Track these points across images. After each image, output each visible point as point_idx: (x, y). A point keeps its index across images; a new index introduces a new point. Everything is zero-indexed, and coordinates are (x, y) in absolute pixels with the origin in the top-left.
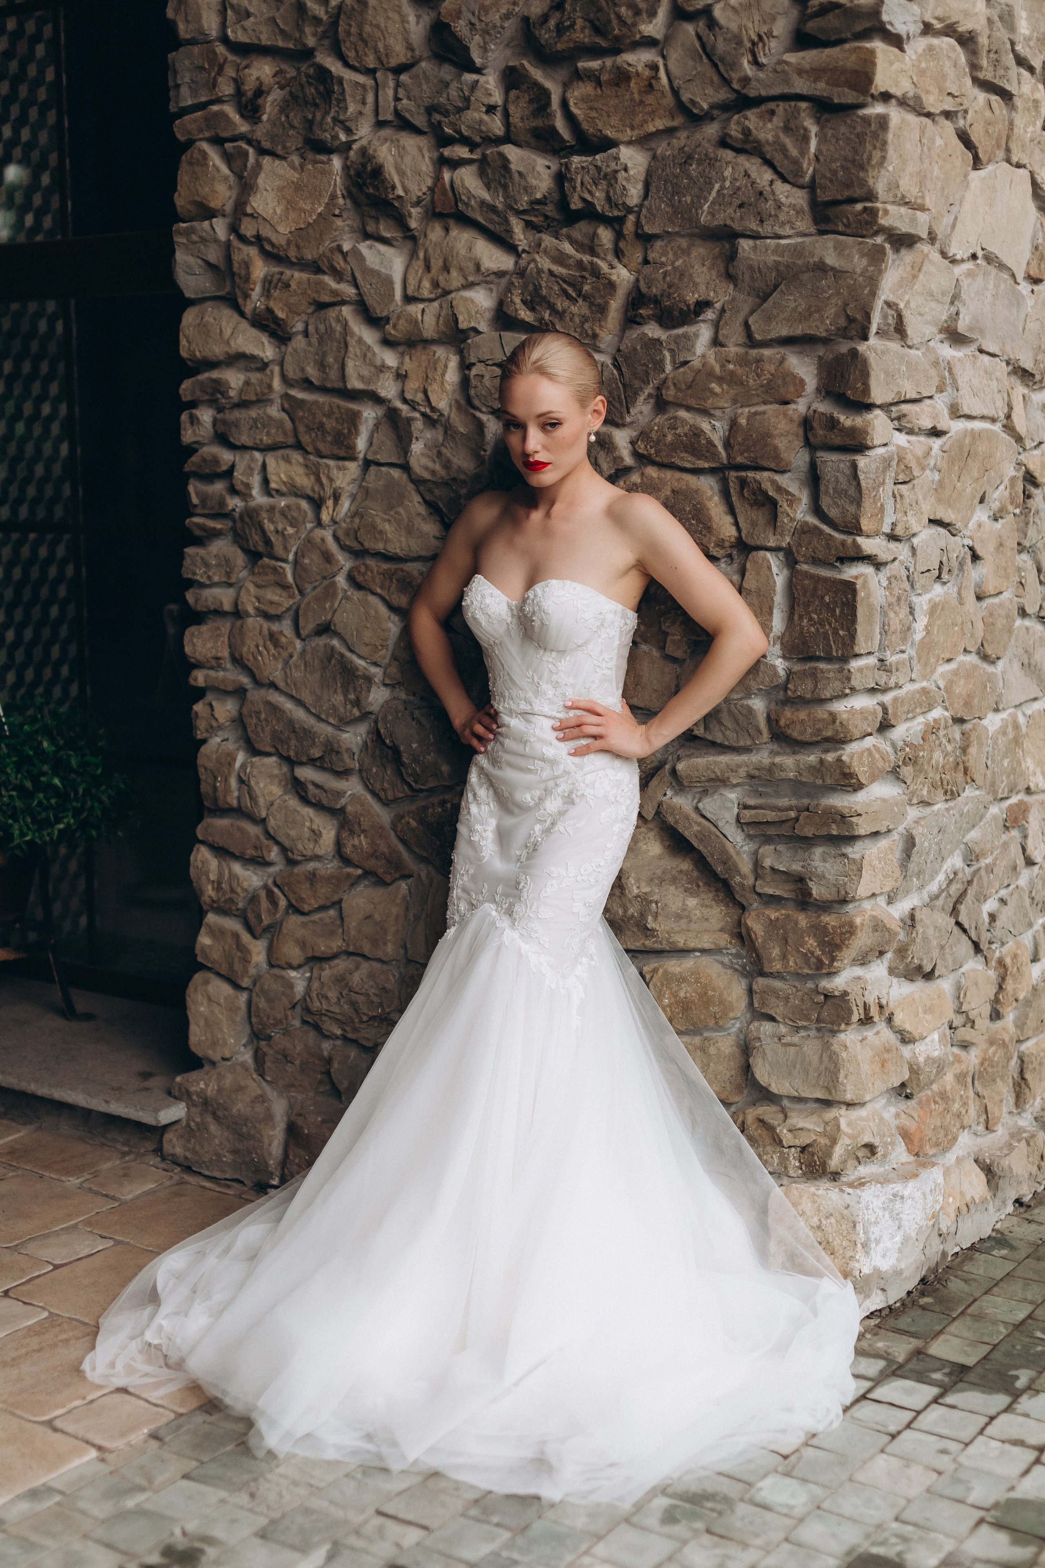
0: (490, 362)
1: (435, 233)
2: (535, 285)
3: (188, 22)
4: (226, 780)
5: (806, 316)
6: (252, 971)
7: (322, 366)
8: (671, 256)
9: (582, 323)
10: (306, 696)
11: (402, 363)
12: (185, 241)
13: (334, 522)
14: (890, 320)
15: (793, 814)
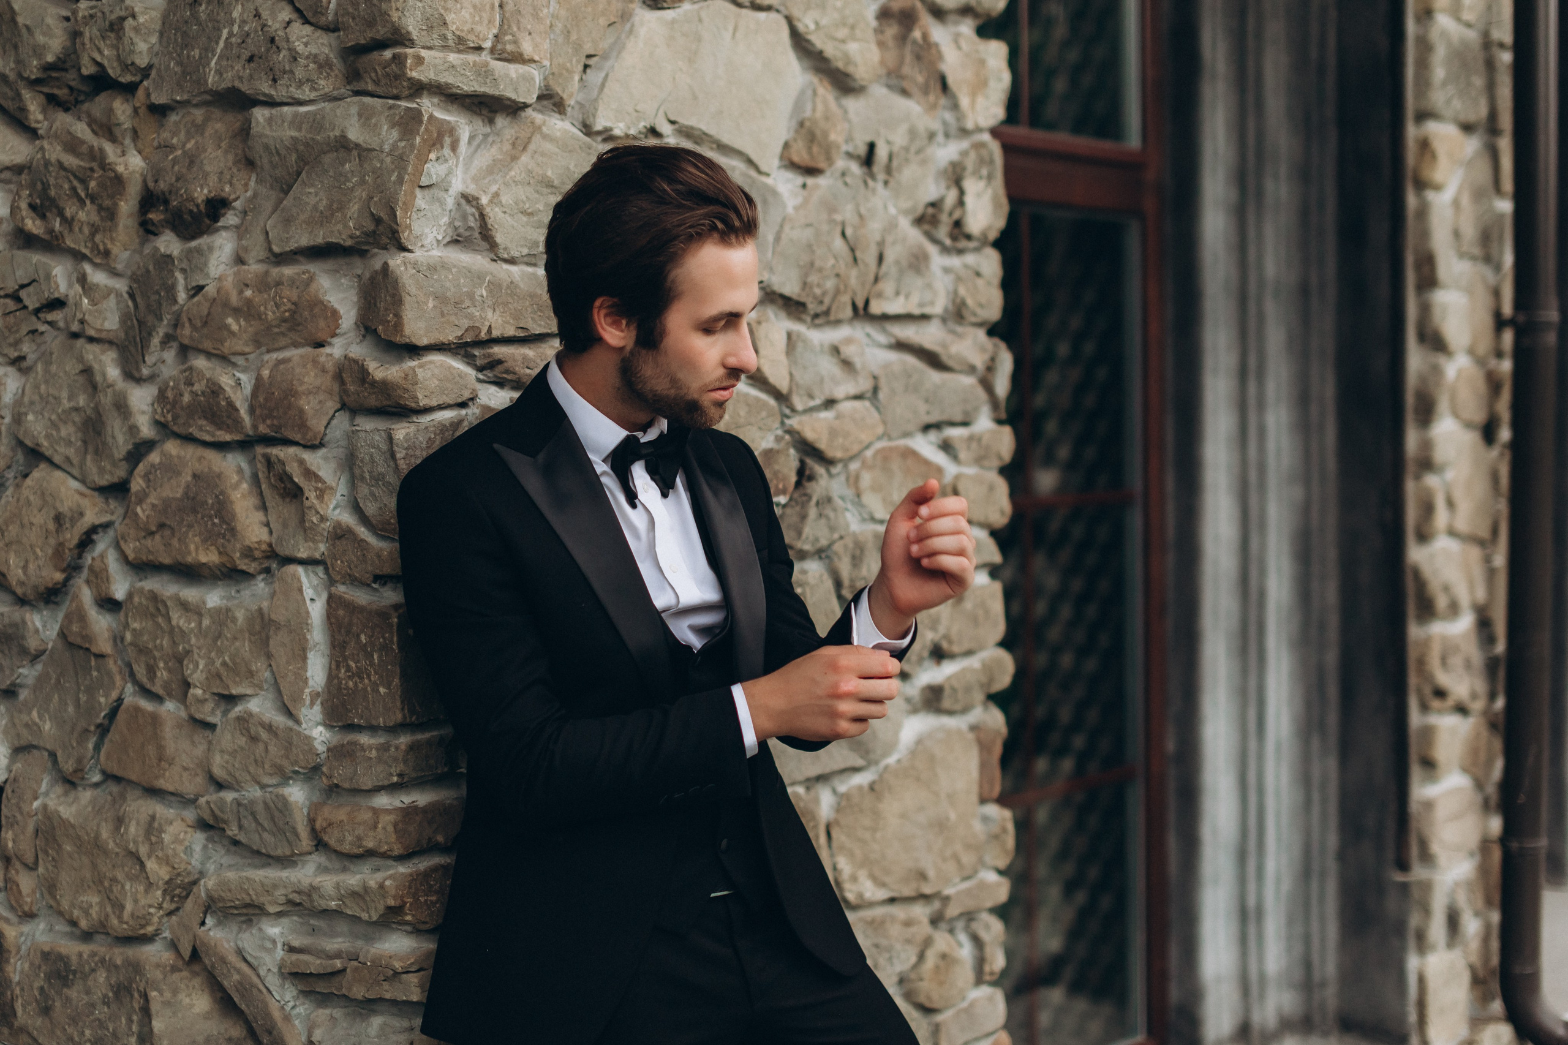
2: (43, 183)
5: (324, 218)
8: (182, 135)
9: (93, 235)
14: (472, 223)
15: (338, 964)
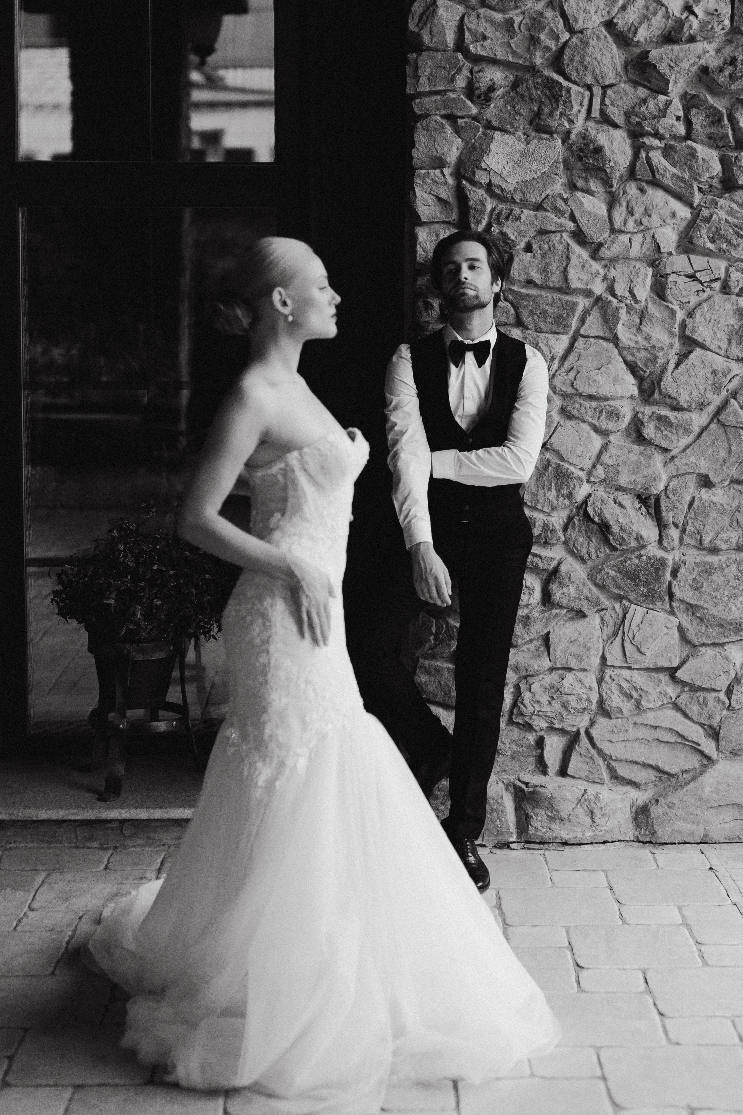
0: (682, 274)
1: (632, 189)
3: (432, 36)
7: (544, 271)
11: (607, 271)
12: (421, 182)
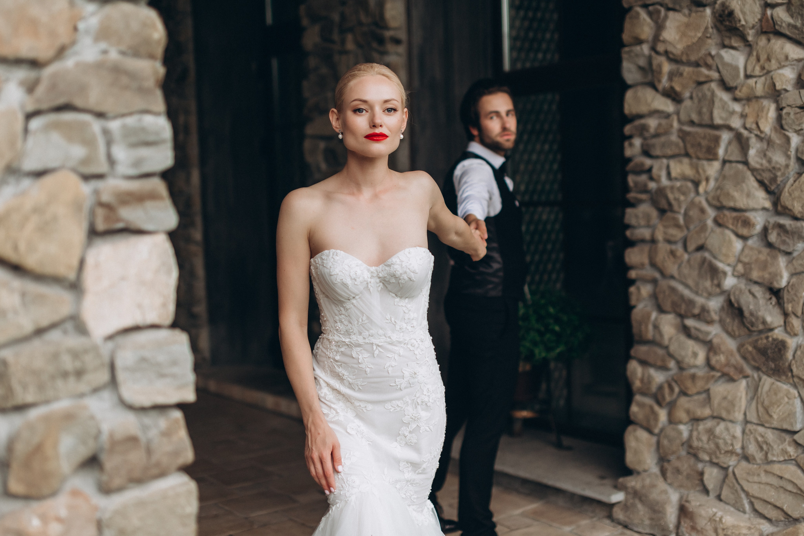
0: (794, 106)
1: (763, 41)
4: (647, 326)
6: (660, 425)
7: (700, 113)
10: (690, 282)
11: (744, 109)
12: (627, 57)
13: (706, 192)
